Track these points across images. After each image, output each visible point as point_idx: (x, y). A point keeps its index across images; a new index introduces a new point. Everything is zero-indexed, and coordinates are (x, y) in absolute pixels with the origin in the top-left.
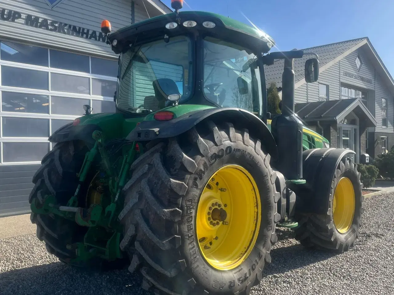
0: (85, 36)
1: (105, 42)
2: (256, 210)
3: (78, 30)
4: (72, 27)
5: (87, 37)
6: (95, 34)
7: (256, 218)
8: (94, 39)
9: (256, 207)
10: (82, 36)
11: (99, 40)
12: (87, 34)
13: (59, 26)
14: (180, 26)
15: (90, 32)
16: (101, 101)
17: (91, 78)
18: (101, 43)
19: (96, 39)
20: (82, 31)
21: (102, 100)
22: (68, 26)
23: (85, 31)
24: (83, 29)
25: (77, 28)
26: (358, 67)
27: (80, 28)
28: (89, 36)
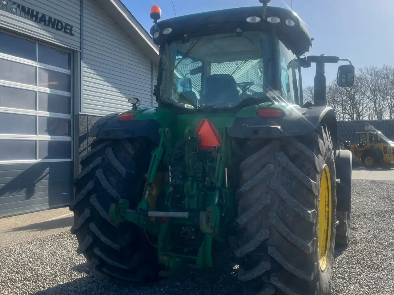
0: (34, 18)
1: (54, 28)
2: (327, 209)
3: (27, 11)
4: (21, 7)
5: (36, 21)
6: (45, 18)
7: (327, 217)
8: (43, 23)
9: (327, 207)
10: (31, 19)
11: (49, 25)
12: (36, 16)
13: (6, 4)
14: (264, 21)
15: (40, 16)
16: (47, 94)
17: (38, 68)
18: (49, 29)
19: (45, 24)
20: (31, 13)
21: (49, 92)
22: (16, 5)
23: (35, 14)
24: (33, 11)
25: (27, 9)
26: (260, 76)
27: (29, 9)
28: (38, 19)
